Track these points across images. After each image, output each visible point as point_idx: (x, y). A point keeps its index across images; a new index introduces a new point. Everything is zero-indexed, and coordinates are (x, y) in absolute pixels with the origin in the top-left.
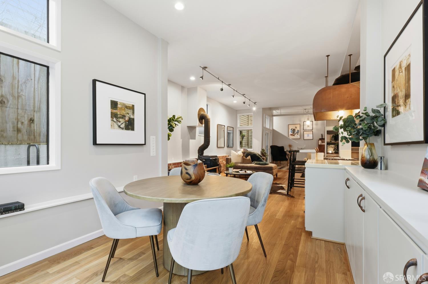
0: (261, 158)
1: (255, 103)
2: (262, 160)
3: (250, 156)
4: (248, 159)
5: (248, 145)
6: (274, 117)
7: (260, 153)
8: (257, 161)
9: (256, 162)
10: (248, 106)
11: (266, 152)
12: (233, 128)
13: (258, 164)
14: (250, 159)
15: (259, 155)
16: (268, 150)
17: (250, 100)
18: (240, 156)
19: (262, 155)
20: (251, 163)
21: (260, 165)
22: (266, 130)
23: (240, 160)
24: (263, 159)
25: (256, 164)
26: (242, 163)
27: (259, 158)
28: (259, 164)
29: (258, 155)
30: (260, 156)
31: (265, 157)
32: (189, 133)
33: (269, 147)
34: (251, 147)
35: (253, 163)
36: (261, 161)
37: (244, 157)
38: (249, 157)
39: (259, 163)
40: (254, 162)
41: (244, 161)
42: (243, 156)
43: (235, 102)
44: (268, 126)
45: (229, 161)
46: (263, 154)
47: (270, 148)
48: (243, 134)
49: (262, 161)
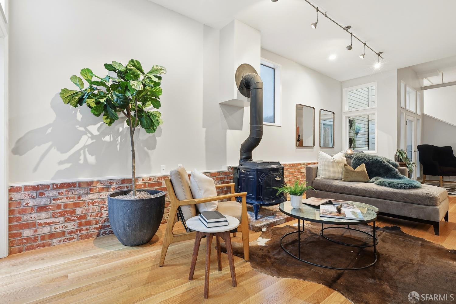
0: (397, 170)
1: (379, 54)
2: (400, 174)
3: (364, 164)
4: (358, 172)
5: (368, 145)
6: (425, 92)
7: (393, 159)
8: (384, 177)
9: (381, 180)
10: (362, 57)
11: (409, 157)
12: (334, 113)
13: (385, 186)
14: (364, 171)
15: (391, 163)
16: (413, 152)
17: (365, 44)
18: (338, 163)
19: (397, 163)
20: (367, 182)
21: (394, 187)
22: (406, 115)
23: (338, 172)
24: (403, 172)
25: (380, 184)
26: (344, 181)
27: (390, 170)
28: (390, 185)
29: (386, 162)
30: (391, 166)
31: (407, 167)
32: (226, 117)
33: (414, 148)
34: (373, 149)
35: (373, 182)
36: (396, 177)
37: (350, 168)
38: (362, 167)
39: (389, 183)
40: (376, 180)
41: (348, 176)
42: (345, 165)
43: (333, 57)
44: (411, 107)
45: (314, 174)
46: (402, 160)
47: (417, 150)
48: (357, 125)
49: (400, 178)
